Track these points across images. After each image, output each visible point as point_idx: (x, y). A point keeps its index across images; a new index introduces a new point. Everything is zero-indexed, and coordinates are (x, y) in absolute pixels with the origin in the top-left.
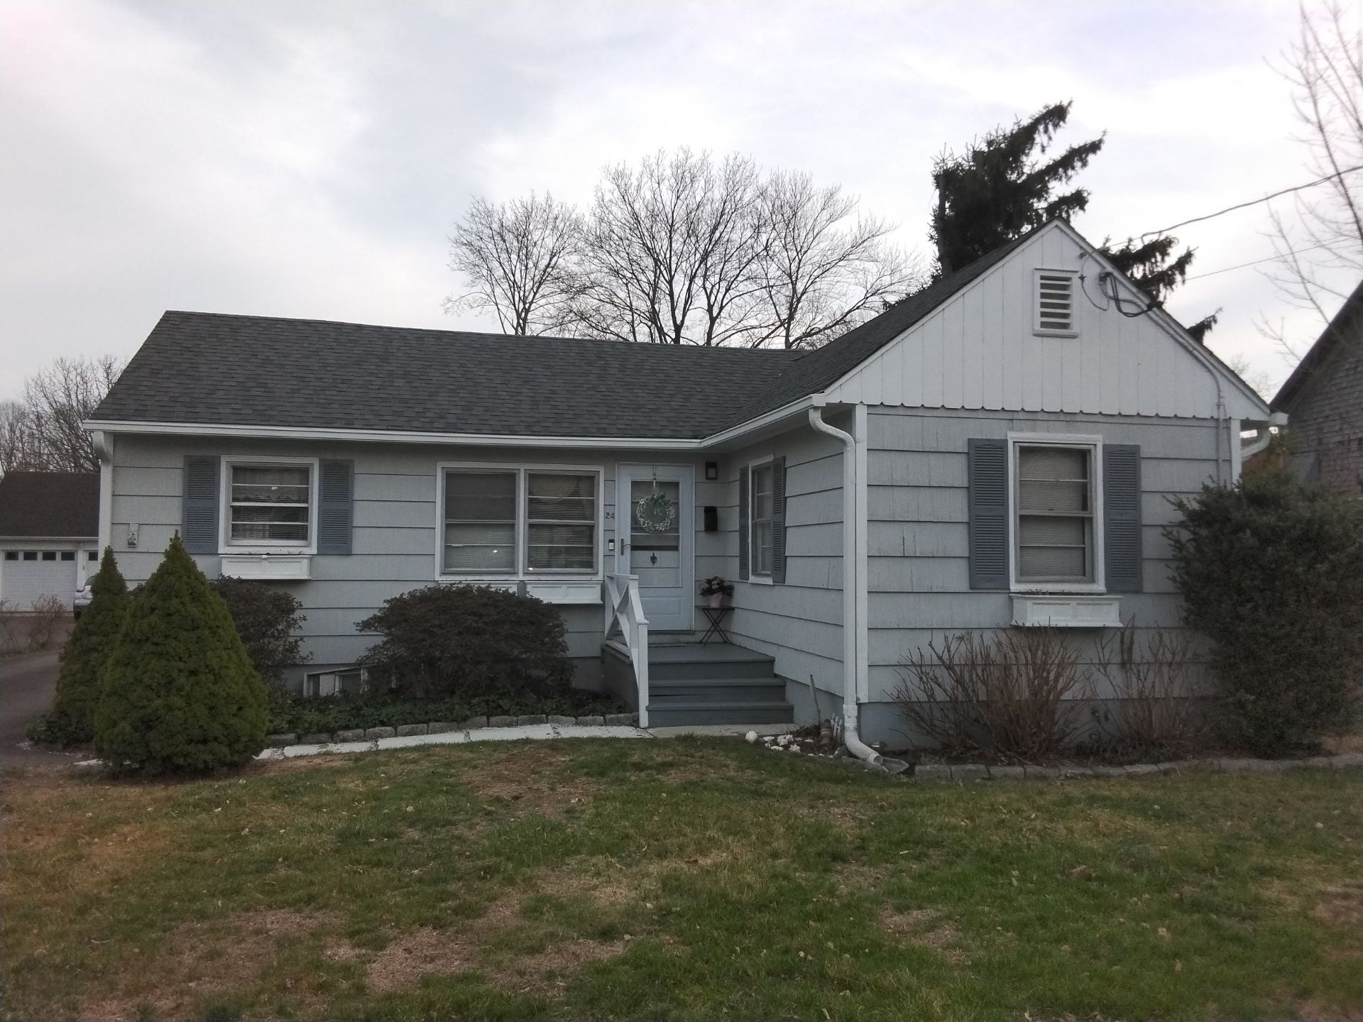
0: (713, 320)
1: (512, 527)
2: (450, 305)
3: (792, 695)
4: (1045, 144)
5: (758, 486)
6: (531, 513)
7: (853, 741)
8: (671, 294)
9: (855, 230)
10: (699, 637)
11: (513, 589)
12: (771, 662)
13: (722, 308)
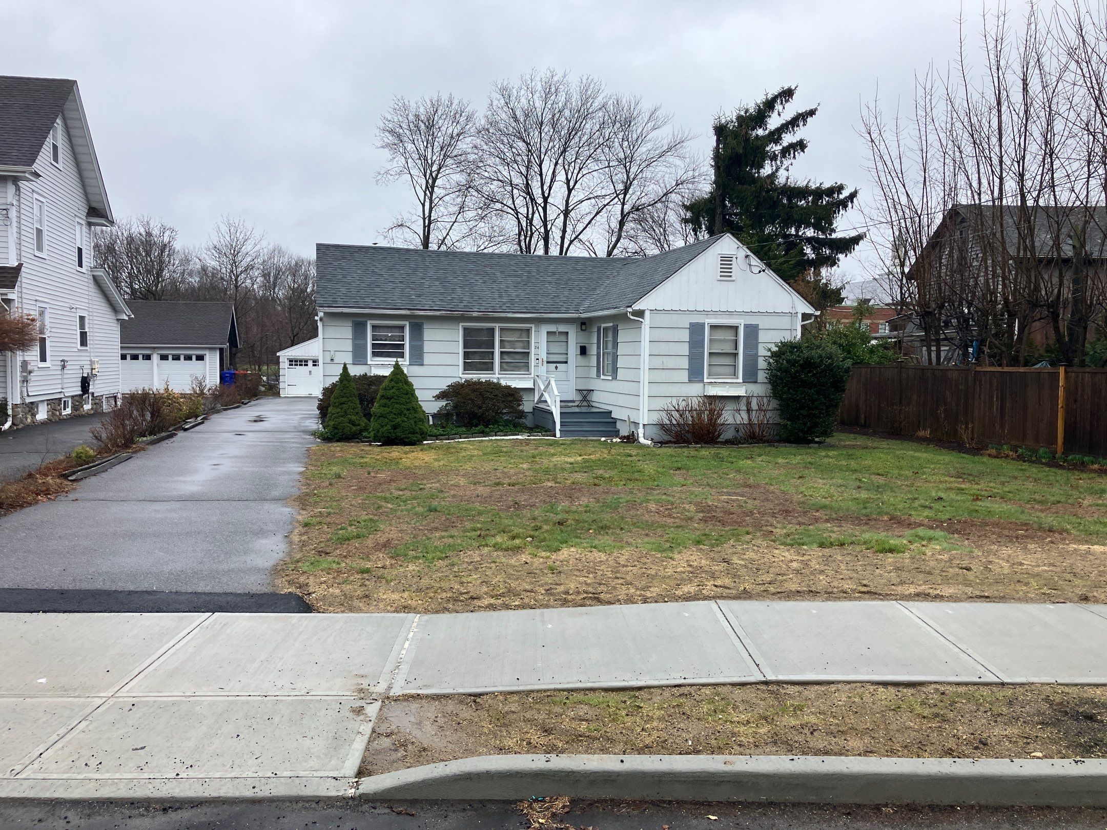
1: (493, 353)
3: (619, 425)
4: (781, 111)
5: (605, 335)
6: (502, 346)
7: (642, 439)
8: (541, 175)
9: (670, 136)
10: (576, 404)
12: (611, 412)
13: (576, 182)
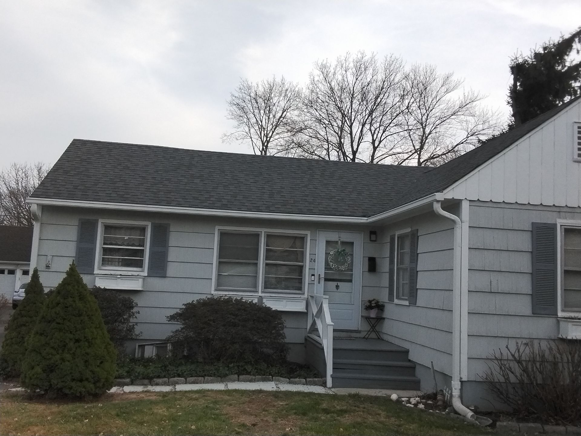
0: (375, 149)
1: (256, 264)
2: (225, 138)
3: (419, 373)
4: (579, 49)
5: (401, 246)
6: (267, 258)
7: (457, 404)
8: (351, 134)
9: (462, 98)
10: (363, 335)
11: (255, 301)
12: (407, 352)
13: (380, 142)
